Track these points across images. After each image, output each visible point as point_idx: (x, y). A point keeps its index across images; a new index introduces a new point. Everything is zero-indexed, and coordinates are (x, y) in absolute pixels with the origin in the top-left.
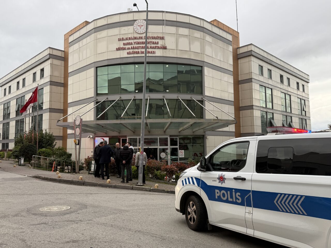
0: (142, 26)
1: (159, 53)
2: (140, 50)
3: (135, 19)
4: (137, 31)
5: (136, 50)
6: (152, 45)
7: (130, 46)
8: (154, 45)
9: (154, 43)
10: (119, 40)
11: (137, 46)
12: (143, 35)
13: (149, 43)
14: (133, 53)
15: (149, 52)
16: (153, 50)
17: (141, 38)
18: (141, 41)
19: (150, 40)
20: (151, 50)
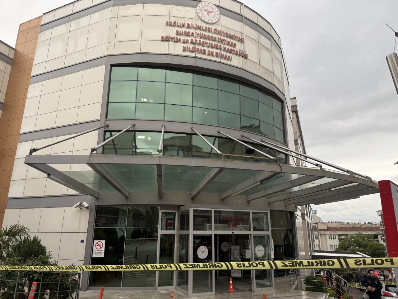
0: (211, 12)
2: (206, 49)
4: (203, 18)
6: (227, 47)
7: (189, 39)
8: (229, 48)
10: (169, 24)
12: (213, 27)
13: (221, 41)
14: (194, 51)
15: (222, 56)
16: (228, 54)
17: (209, 30)
18: (207, 34)
19: (222, 38)
20: (224, 53)
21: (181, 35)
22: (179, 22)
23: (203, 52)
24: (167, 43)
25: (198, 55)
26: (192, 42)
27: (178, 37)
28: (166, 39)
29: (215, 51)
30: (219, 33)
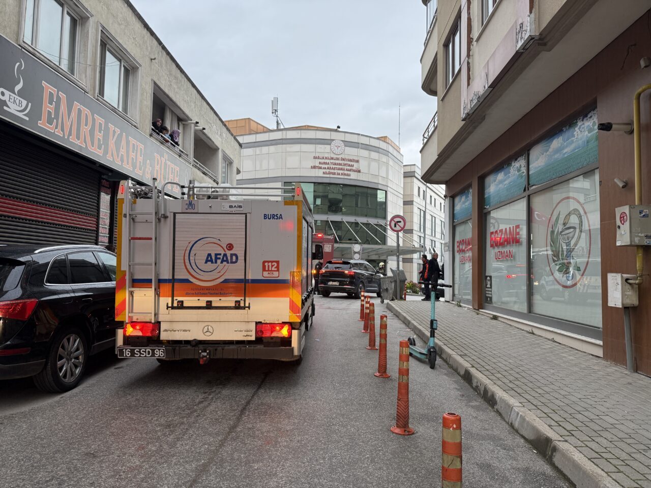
0: (339, 147)
1: (354, 176)
2: (336, 171)
3: (332, 138)
4: (334, 152)
5: (332, 171)
6: (348, 168)
7: (326, 166)
8: (350, 168)
9: (349, 166)
10: (315, 158)
11: (334, 166)
12: (340, 157)
13: (345, 165)
14: (330, 173)
15: (345, 174)
16: (349, 172)
17: (338, 159)
18: (337, 162)
19: (346, 162)
20: (346, 172)
21: (322, 164)
22: (321, 156)
23: (334, 174)
24: (314, 170)
25: (331, 176)
26: (328, 168)
27: (320, 166)
28: (314, 167)
29: (341, 172)
30: (343, 159)
